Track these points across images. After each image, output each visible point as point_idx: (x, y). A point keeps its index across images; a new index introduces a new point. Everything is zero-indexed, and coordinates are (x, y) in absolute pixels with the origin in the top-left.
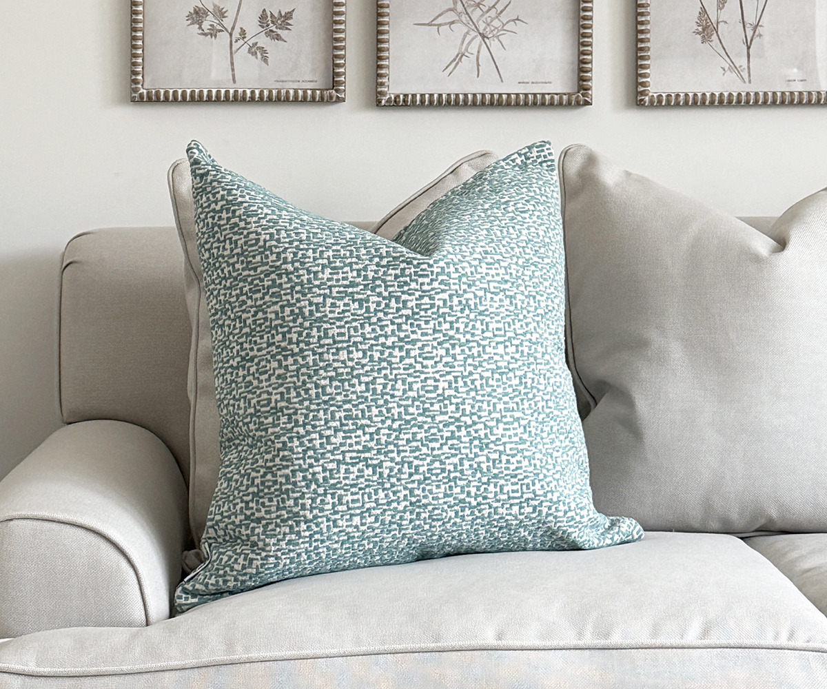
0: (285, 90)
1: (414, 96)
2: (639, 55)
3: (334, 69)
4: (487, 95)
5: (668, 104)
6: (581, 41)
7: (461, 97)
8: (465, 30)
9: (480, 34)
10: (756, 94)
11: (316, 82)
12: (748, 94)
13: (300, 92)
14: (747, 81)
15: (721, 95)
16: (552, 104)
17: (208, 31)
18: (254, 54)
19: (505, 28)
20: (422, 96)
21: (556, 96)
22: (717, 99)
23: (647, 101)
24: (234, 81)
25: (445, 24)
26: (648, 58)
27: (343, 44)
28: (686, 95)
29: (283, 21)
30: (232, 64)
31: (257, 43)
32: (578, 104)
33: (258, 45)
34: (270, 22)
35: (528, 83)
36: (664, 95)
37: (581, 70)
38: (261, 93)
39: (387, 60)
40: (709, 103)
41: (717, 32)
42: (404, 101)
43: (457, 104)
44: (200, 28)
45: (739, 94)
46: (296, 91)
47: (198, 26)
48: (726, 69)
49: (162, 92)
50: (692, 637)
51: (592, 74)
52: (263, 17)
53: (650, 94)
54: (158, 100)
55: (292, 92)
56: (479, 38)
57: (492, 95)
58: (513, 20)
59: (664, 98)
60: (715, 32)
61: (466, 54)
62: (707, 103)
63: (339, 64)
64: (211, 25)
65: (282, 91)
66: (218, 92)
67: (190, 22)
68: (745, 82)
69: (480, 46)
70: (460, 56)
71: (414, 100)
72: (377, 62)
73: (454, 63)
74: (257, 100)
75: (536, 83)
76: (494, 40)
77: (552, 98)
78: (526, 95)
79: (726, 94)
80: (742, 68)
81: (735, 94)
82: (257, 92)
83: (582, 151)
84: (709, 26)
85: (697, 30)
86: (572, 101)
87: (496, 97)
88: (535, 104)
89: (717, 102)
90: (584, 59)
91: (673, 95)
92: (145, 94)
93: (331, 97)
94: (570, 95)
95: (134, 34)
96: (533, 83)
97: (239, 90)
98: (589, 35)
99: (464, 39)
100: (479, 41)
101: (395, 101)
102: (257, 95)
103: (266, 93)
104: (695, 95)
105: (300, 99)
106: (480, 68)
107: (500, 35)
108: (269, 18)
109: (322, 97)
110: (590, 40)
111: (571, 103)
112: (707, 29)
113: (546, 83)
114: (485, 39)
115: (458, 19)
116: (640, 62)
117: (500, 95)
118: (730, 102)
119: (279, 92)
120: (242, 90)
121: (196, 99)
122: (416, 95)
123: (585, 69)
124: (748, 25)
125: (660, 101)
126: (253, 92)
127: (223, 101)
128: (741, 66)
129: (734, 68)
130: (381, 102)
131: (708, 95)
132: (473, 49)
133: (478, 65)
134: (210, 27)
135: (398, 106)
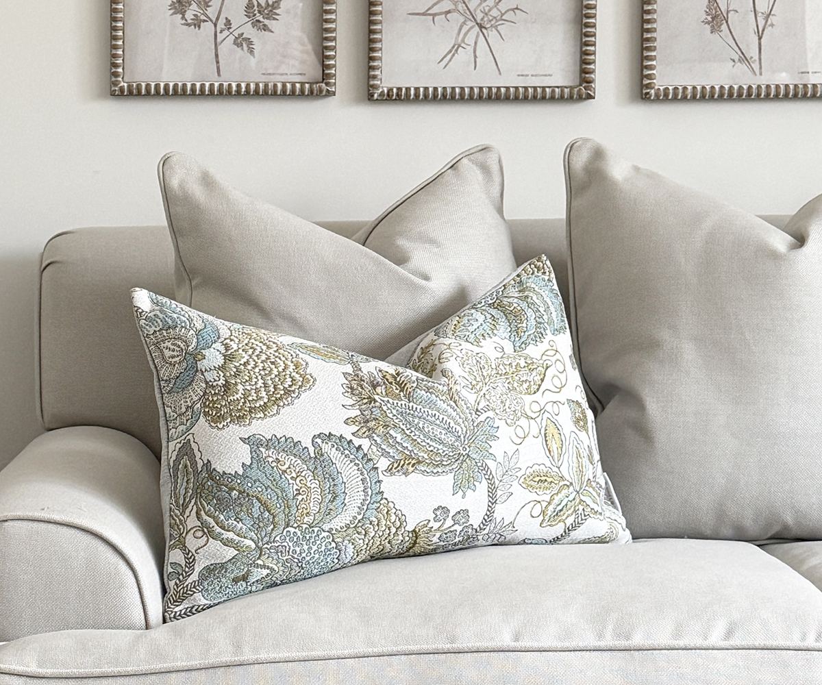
0: (272, 84)
1: (408, 89)
2: (645, 46)
3: (323, 61)
4: (484, 89)
5: (675, 98)
6: (584, 31)
7: (457, 90)
8: (462, 19)
9: (477, 24)
10: (768, 87)
11: (305, 74)
12: (759, 87)
13: (289, 86)
14: (758, 73)
15: (731, 87)
16: (552, 98)
17: (191, 21)
18: (240, 45)
19: (504, 17)
20: (417, 89)
21: (557, 90)
22: (726, 92)
23: (653, 94)
24: (219, 74)
25: (441, 14)
26: (654, 49)
27: (334, 35)
28: (694, 88)
29: (271, 11)
30: (217, 56)
31: (243, 34)
32: (581, 98)
33: (244, 36)
34: (256, 12)
35: (527, 75)
36: (670, 88)
37: (584, 62)
38: (248, 86)
39: (380, 52)
40: (718, 96)
41: (727, 22)
42: (397, 95)
43: (453, 98)
44: (183, 18)
45: (750, 87)
46: (284, 85)
47: (181, 16)
48: (736, 60)
49: (144, 85)
50: (715, 638)
51: (595, 66)
52: (249, 6)
53: (656, 87)
54: (139, 94)
55: (279, 86)
56: (477, 28)
57: (490, 88)
58: (513, 10)
59: (671, 91)
60: (724, 21)
61: (463, 45)
62: (716, 96)
63: (329, 55)
64: (194, 15)
65: (270, 84)
66: (203, 86)
67: (172, 11)
68: (756, 75)
69: (477, 36)
70: (456, 47)
71: (408, 93)
72: (369, 54)
73: (451, 54)
74: (242, 93)
75: (536, 76)
76: (492, 31)
77: (553, 91)
78: (526, 88)
79: (736, 87)
80: (753, 60)
81: (745, 87)
82: (243, 85)
83: (589, 145)
84: (719, 15)
85: (706, 19)
86: (574, 94)
87: (494, 90)
88: (535, 97)
89: (726, 95)
90: (587, 50)
91: (680, 88)
92: (126, 87)
93: (321, 91)
94: (572, 88)
95: (114, 24)
96: (532, 75)
97: (224, 83)
98: (592, 24)
99: (460, 30)
100: (476, 33)
101: (388, 95)
102: (243, 89)
103: (252, 86)
104: (703, 88)
105: (288, 93)
106: (477, 59)
107: (499, 25)
108: (256, 8)
109: (311, 92)
110: (593, 30)
111: (573, 97)
112: (716, 19)
113: (546, 75)
114: (483, 30)
115: (453, 7)
116: (646, 53)
117: (499, 88)
118: (740, 95)
119: (266, 86)
120: (227, 83)
121: (179, 93)
122: (410, 88)
123: (587, 61)
124: (760, 14)
125: (666, 95)
126: (239, 86)
127: (208, 95)
128: (752, 58)
129: (744, 59)
130: (373, 96)
131: (717, 88)
132: (470, 39)
133: (475, 57)
134: (193, 17)
135: (391, 100)
